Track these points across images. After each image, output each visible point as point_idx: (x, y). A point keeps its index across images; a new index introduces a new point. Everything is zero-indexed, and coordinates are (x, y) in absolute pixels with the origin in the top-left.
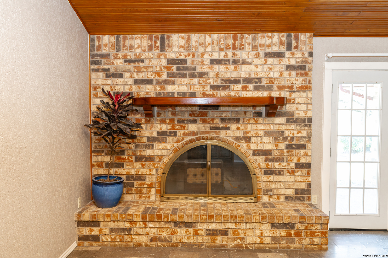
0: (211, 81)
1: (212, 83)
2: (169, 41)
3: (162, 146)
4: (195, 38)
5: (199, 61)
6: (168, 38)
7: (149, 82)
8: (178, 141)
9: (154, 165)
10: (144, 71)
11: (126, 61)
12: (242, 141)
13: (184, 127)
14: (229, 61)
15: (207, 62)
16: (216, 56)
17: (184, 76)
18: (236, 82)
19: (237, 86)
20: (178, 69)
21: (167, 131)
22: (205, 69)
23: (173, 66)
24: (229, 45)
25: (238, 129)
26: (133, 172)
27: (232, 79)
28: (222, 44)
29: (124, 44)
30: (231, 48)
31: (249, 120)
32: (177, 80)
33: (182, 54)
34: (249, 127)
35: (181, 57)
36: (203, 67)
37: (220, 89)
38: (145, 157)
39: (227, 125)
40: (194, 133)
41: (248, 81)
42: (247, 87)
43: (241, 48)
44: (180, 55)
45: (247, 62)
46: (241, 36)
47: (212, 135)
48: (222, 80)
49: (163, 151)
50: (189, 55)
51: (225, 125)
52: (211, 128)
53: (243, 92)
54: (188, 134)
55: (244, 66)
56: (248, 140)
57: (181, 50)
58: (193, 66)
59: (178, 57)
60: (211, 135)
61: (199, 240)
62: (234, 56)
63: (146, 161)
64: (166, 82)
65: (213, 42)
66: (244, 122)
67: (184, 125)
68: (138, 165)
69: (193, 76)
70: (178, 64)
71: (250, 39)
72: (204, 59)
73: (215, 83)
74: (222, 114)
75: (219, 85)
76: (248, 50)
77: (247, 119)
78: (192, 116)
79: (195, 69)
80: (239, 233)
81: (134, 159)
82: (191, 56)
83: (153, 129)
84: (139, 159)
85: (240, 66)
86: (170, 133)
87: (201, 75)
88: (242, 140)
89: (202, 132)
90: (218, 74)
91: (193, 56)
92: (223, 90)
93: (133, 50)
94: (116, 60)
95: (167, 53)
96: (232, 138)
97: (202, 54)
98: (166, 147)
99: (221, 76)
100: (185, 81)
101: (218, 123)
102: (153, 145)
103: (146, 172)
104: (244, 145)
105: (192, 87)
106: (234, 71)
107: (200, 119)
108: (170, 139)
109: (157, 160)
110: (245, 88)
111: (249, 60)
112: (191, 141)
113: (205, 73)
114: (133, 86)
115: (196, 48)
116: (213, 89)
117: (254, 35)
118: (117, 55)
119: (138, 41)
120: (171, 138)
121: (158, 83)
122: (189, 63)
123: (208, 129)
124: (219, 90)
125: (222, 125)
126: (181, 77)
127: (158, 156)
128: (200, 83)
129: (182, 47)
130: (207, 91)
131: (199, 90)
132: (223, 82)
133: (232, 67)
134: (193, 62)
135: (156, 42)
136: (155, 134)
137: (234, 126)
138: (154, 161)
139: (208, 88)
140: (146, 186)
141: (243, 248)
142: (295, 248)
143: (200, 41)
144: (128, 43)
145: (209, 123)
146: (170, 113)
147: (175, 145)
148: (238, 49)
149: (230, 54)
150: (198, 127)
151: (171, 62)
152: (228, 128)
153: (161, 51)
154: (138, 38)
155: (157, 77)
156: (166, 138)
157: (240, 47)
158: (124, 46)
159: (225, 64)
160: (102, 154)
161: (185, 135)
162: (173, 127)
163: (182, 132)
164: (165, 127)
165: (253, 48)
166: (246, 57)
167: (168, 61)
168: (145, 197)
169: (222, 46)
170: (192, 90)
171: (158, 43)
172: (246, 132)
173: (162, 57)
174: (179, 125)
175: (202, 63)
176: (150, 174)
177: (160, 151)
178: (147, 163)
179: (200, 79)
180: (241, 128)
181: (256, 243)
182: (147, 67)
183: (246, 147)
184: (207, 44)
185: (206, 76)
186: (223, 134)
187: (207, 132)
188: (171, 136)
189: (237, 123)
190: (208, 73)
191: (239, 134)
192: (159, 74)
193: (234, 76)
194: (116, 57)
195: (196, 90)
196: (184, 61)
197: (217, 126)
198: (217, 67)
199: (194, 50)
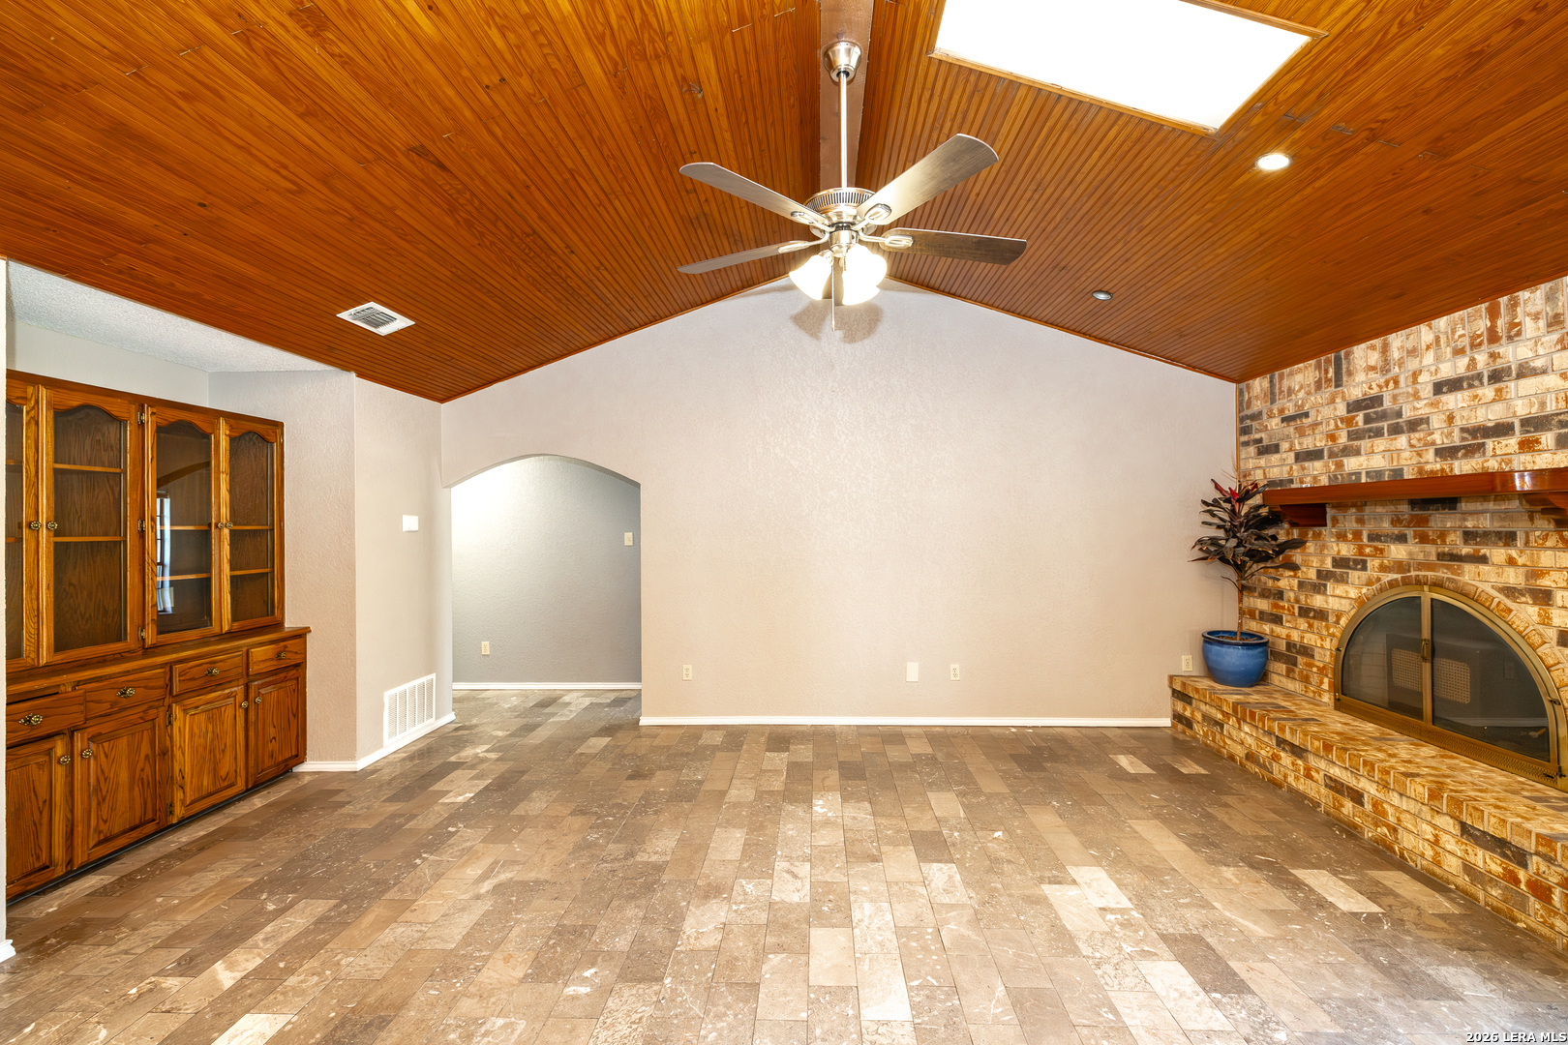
0: (1437, 438)
1: (1439, 442)
2: (1349, 363)
3: (1340, 590)
4: (1397, 341)
5: (1408, 393)
6: (1347, 355)
7: (1315, 455)
8: (1369, 583)
9: (1327, 628)
10: (1309, 435)
11: (1283, 420)
12: (1523, 599)
13: (1382, 551)
14: (1479, 376)
15: (1427, 391)
16: (1447, 371)
17: (1379, 433)
18: (1502, 430)
19: (1504, 442)
20: (1368, 420)
21: (1349, 559)
22: (1422, 409)
23: (1358, 415)
24: (1479, 336)
25: (1511, 562)
26: (1295, 636)
27: (1490, 424)
28: (1460, 336)
29: (1280, 388)
30: (1485, 341)
31: (1546, 538)
32: (1365, 444)
33: (1374, 386)
34: (1546, 559)
35: (1372, 392)
36: (1418, 406)
37: (1460, 454)
38: (1314, 610)
39: (1479, 551)
40: (1400, 566)
41: (1535, 424)
42: (1537, 441)
43: (1512, 333)
44: (1370, 388)
45: (1534, 369)
46: (1510, 300)
47: (1443, 574)
48: (1463, 430)
49: (1343, 601)
50: (1387, 383)
51: (1474, 550)
52: (1441, 556)
53: (1522, 457)
54: (1389, 567)
55: (1522, 382)
56: (1543, 597)
57: (1372, 375)
58: (1396, 407)
59: (1365, 394)
60: (1440, 574)
62: (1494, 361)
63: (1314, 618)
64: (1348, 451)
65: (1437, 339)
66: (1527, 543)
67: (1380, 545)
68: (1303, 624)
69: (1396, 430)
70: (1366, 408)
71: (1538, 302)
72: (1418, 387)
73: (1445, 441)
74: (1465, 520)
75: (1458, 443)
76: (1535, 334)
77: (1537, 533)
78: (1396, 526)
79: (1399, 414)
81: (1296, 611)
82: (1391, 385)
83: (1326, 552)
84: (1304, 612)
85: (1512, 385)
86: (1356, 562)
87: (1414, 425)
88: (1524, 595)
89: (1421, 566)
90: (1453, 417)
91: (1396, 383)
92: (1465, 456)
93: (1293, 397)
94: (1270, 420)
95: (1345, 390)
96: (1493, 587)
97: (1415, 375)
98: (1347, 592)
99: (1459, 422)
100: (1380, 444)
101: (1456, 543)
102: (1325, 586)
103: (1316, 642)
104: (1526, 613)
105: (1395, 456)
106: (1494, 401)
107: (1415, 531)
108: (1354, 575)
109: (1332, 619)
110: (1527, 446)
111: (1538, 363)
112: (1392, 584)
113: (1422, 419)
114: (1294, 467)
115: (1401, 363)
116: (1441, 458)
117: (1548, 285)
118: (1271, 411)
119: (1299, 378)
120: (1356, 574)
121: (1332, 455)
122: (1387, 404)
123: (1433, 557)
124: (1457, 459)
125: (1466, 550)
126: (1373, 437)
127: (1334, 611)
128: (1412, 446)
129: (1373, 368)
130: (1427, 463)
131: (1409, 462)
132: (1465, 435)
133: (1488, 392)
134: (1395, 398)
135: (1326, 372)
136: (1328, 565)
137: (1498, 554)
138: (1327, 620)
139: (1430, 455)
140: (1315, 669)
143: (1409, 345)
144: (1286, 383)
145: (1434, 542)
146: (1354, 517)
147: (1364, 591)
148: (1504, 340)
149: (1482, 359)
150: (1410, 554)
151: (1354, 406)
152: (1483, 560)
153: (1337, 386)
154: (1300, 371)
155: (1330, 443)
156: (1348, 573)
157: (1509, 331)
158: (1281, 392)
159: (1471, 386)
160: (1255, 595)
161: (1383, 568)
162: (1361, 552)
163: (1377, 562)
164: (1346, 550)
165: (1549, 325)
166: (1530, 354)
167: (1348, 405)
168: (1313, 692)
169: (1460, 344)
170: (1395, 463)
171: (1331, 373)
172: (1535, 573)
173: (1338, 400)
174: (1370, 546)
175: (1416, 396)
176: (1322, 647)
177: (1337, 599)
178: (1316, 623)
179: (1412, 436)
180: (1520, 561)
182: (1315, 425)
183: (1536, 618)
184: (1424, 347)
185: (1424, 426)
186: (1469, 574)
187: (1430, 567)
188: (1357, 570)
189: (1507, 545)
190: (1428, 418)
191: (1514, 577)
192: (1332, 437)
193: (1492, 415)
194: (1271, 416)
195: (1405, 462)
196: (1377, 400)
197: (1455, 552)
198: (1453, 401)
199: (1397, 369)
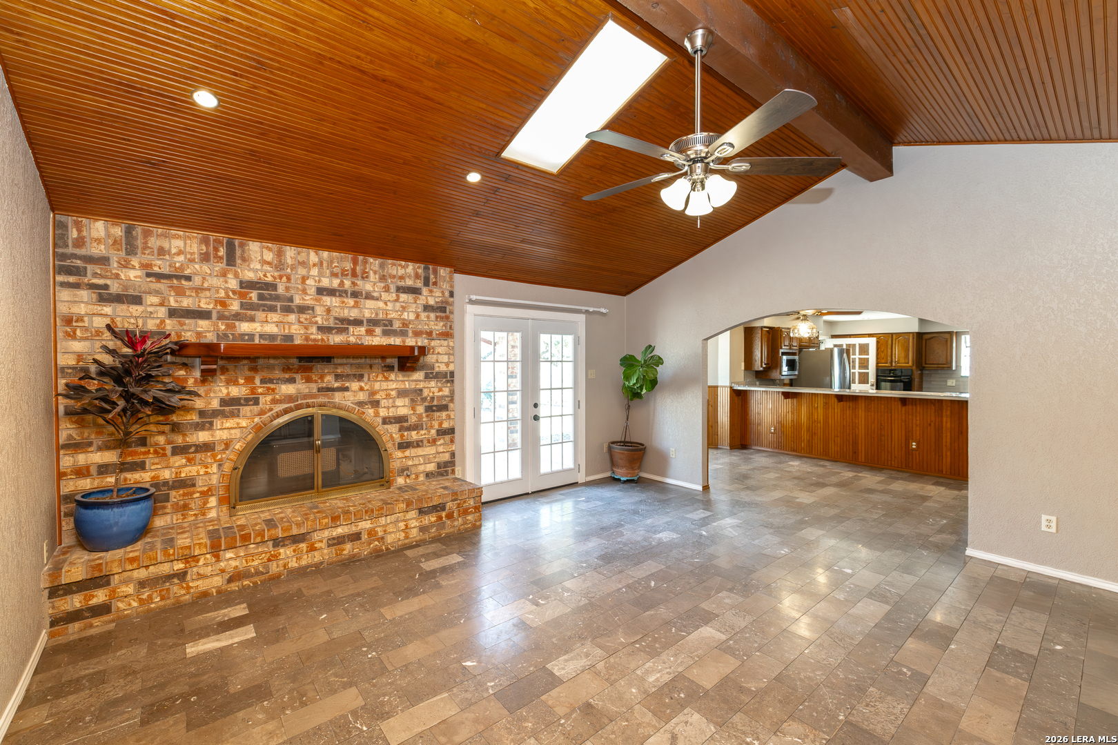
0: (319, 319)
1: (320, 322)
2: (243, 251)
3: (230, 423)
4: (290, 252)
5: (298, 288)
6: (242, 245)
7: (205, 315)
8: (262, 413)
9: (214, 456)
10: (191, 296)
11: (148, 275)
12: (367, 406)
13: (273, 390)
14: (346, 292)
15: (312, 291)
16: (325, 282)
17: (272, 309)
18: (357, 322)
19: (358, 329)
20: (261, 297)
21: (240, 398)
22: (309, 300)
23: (252, 293)
24: (347, 271)
25: (361, 389)
26: (167, 475)
27: (352, 319)
28: (335, 266)
29: (146, 243)
30: (350, 274)
31: (377, 377)
32: (260, 315)
33: (268, 275)
34: (377, 386)
35: (266, 279)
36: (306, 298)
37: (334, 332)
38: (194, 445)
39: (344, 384)
40: (290, 398)
41: (374, 322)
42: (374, 331)
43: (364, 276)
44: (265, 276)
45: (373, 296)
46: (364, 259)
47: (322, 400)
48: (336, 318)
49: (233, 431)
50: (281, 277)
51: (342, 384)
52: (320, 390)
53: (367, 338)
54: (280, 400)
55: (368, 301)
56: (375, 404)
57: (267, 267)
58: (288, 295)
59: (260, 279)
60: (320, 400)
61: (317, 557)
62: (354, 286)
63: (196, 452)
64: (237, 317)
65: (321, 263)
66: (369, 379)
67: (272, 386)
68: (179, 461)
69: (287, 310)
70: (259, 289)
71: (377, 265)
72: (306, 287)
73: (324, 323)
74: (337, 368)
75: (332, 325)
76: (374, 280)
77: (374, 374)
78: (286, 373)
79: (291, 299)
80: (376, 533)
81: (169, 452)
82: (284, 279)
83: (212, 395)
84: (179, 450)
85: (362, 300)
86: (247, 400)
87: (302, 309)
88: (367, 405)
89: (305, 397)
90: (330, 311)
91: (289, 279)
92: (337, 333)
93: (167, 257)
94: (124, 270)
95: (239, 271)
96: (352, 403)
97: (304, 279)
98: (238, 424)
99: (334, 313)
100: (275, 317)
101: (329, 380)
102: (211, 424)
103: (198, 472)
104: (370, 411)
105: (287, 327)
106: (353, 307)
107: (302, 376)
108: (246, 410)
109: (218, 448)
110: (370, 332)
111: (375, 294)
112: (286, 411)
113: (308, 307)
114: (168, 321)
115: (293, 268)
116: (321, 332)
117: (382, 260)
118: (128, 262)
119: (177, 244)
120: (248, 408)
121: (221, 317)
122: (281, 290)
123: (315, 390)
124: (332, 334)
125: (336, 385)
126: (267, 311)
127: (221, 441)
128: (300, 322)
129: (269, 263)
130: (312, 334)
131: (298, 332)
132: (337, 322)
133: (351, 302)
134: (287, 289)
135: (216, 249)
136: (215, 404)
137: (355, 385)
138: (213, 449)
139: (314, 330)
140: (198, 495)
141: (382, 550)
142: (446, 534)
143: (300, 259)
144: (154, 242)
145: (316, 382)
146: (246, 367)
147: (257, 420)
148: (360, 277)
149: (347, 283)
150: (298, 389)
151: (251, 285)
152: (347, 389)
153: (227, 265)
154: (179, 237)
155: (219, 307)
156: (239, 410)
157: (363, 274)
158: (146, 247)
159: (340, 296)
160: (90, 450)
161: (274, 401)
162: (253, 391)
163: (269, 398)
164: (235, 391)
165: (380, 279)
166: (372, 289)
167: (241, 282)
168: (195, 515)
169: (335, 270)
170: (287, 331)
171: (222, 252)
172: (373, 393)
173: (230, 276)
174: (264, 387)
175: (304, 291)
176: (207, 473)
177: (225, 431)
178: (198, 456)
179: (301, 316)
180: (366, 388)
181: (399, 540)
182: (199, 290)
183: (372, 414)
184: (311, 263)
185: (310, 312)
186: (338, 397)
187: (312, 396)
188: (249, 405)
189: (359, 381)
190: (313, 307)
191: (362, 396)
192: (223, 304)
193: (354, 314)
194: (126, 265)
195: (295, 332)
196: (273, 286)
197: (330, 386)
198: (327, 300)
199: (289, 270)
